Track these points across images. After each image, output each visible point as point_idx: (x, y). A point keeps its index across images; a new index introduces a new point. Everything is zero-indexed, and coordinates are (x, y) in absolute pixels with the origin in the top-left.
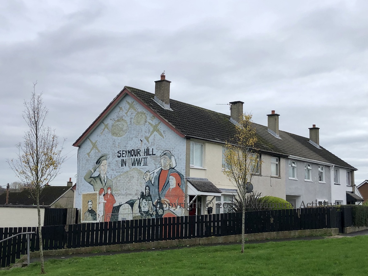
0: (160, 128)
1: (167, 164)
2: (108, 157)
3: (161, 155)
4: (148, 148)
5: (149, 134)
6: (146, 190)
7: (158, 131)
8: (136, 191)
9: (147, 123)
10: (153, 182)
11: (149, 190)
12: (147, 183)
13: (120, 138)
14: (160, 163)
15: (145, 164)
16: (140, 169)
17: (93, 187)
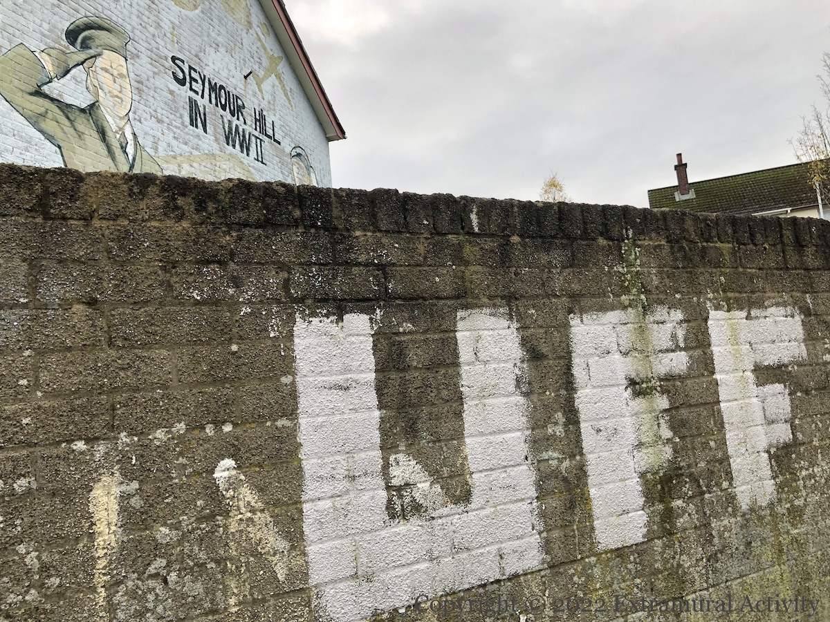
2: (130, 48)
3: (292, 154)
4: (262, 110)
5: (262, 72)
9: (253, 33)
13: (174, 8)
14: (291, 174)
15: (260, 159)
16: (250, 168)
17: (60, 156)
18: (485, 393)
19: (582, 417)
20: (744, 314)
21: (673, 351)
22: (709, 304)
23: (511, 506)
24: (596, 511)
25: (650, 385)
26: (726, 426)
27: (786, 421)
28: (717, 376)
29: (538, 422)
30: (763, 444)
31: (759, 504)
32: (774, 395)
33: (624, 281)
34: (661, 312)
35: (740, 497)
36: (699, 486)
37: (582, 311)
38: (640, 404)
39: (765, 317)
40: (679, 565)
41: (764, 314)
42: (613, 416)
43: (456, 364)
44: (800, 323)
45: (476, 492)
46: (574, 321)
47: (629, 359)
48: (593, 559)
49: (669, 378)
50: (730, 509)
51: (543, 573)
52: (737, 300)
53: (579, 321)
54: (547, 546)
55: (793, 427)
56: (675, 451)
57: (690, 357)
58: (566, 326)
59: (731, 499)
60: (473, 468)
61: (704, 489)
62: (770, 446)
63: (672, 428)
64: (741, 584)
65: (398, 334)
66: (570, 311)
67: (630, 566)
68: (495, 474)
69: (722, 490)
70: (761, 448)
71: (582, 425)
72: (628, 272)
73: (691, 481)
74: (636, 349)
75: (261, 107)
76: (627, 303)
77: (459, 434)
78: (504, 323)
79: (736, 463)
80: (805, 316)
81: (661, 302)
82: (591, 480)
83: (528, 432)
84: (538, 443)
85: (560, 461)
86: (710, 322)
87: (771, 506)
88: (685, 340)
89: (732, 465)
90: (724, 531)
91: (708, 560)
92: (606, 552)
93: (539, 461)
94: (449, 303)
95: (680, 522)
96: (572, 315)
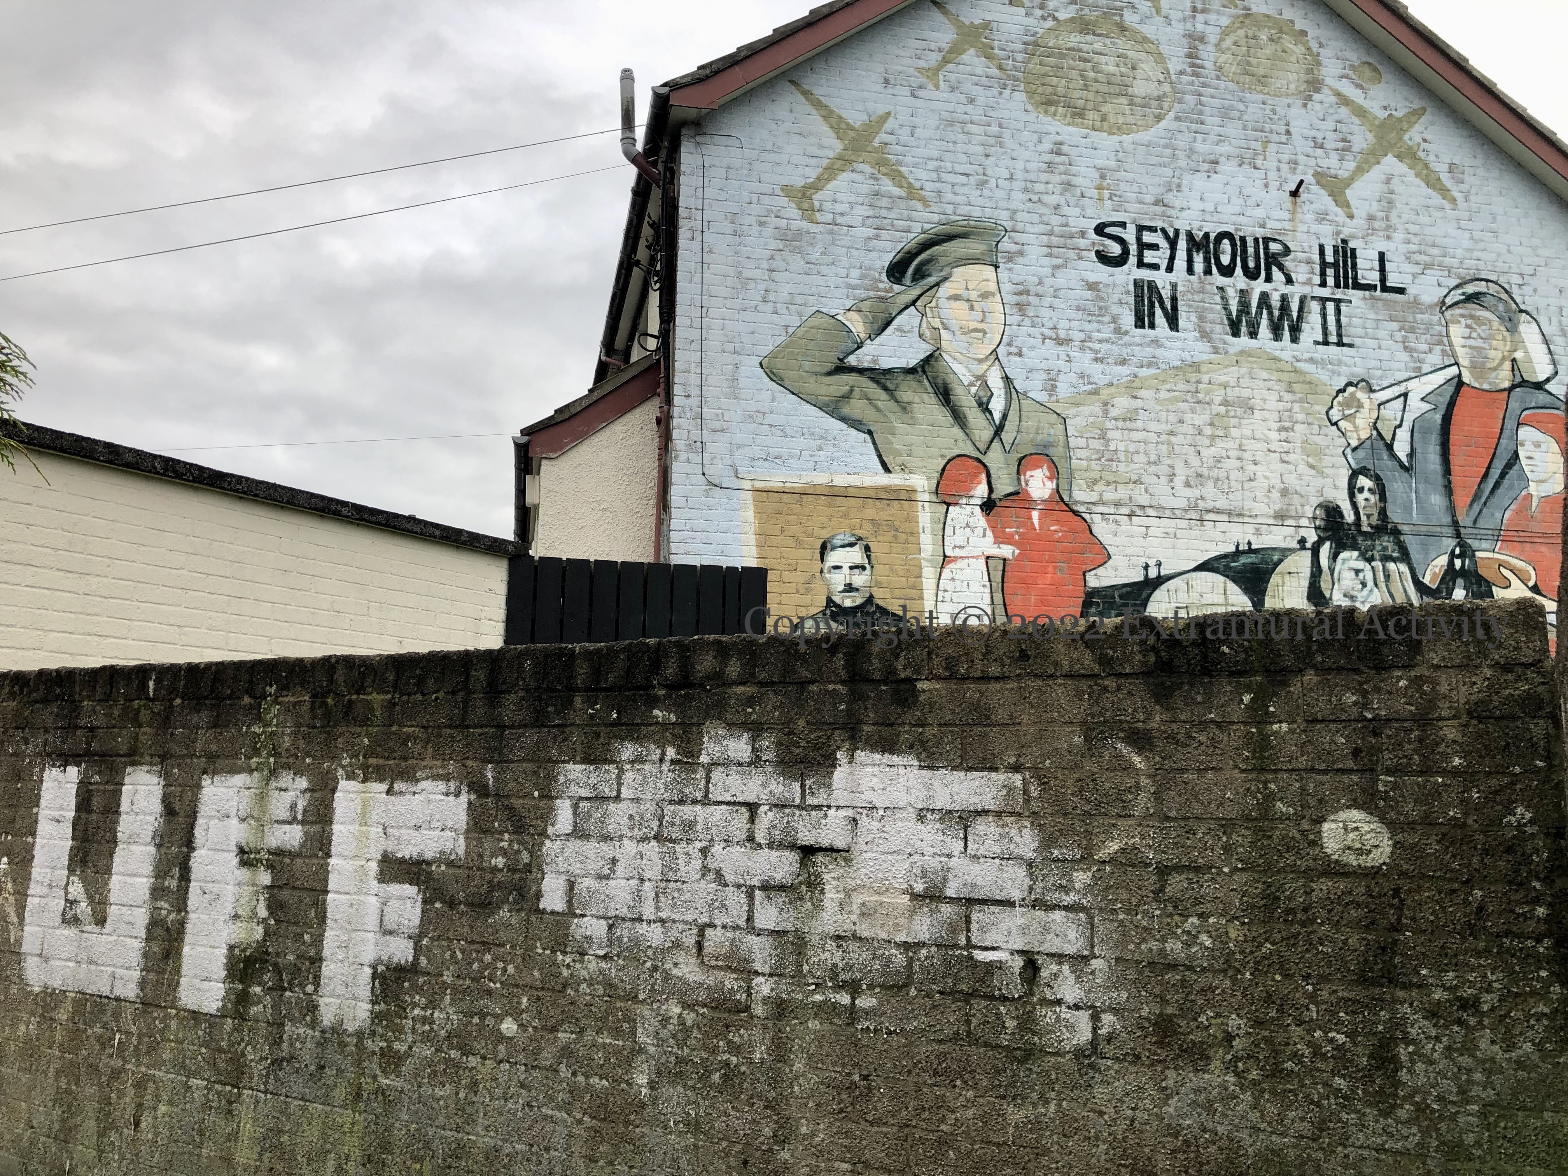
0: (1424, 145)
1: (1495, 355)
2: (1006, 245)
3: (1449, 301)
4: (1344, 241)
5: (1350, 165)
6: (1360, 498)
7: (1409, 156)
8: (1276, 495)
9: (1326, 97)
10: (1402, 449)
11: (1383, 498)
12: (1361, 453)
13: (1107, 142)
14: (1440, 343)
15: (1333, 338)
16: (1299, 364)
17: (871, 445)
18: (133, 840)
19: (193, 876)
20: (384, 787)
21: (290, 823)
22: (340, 772)
23: (128, 940)
24: (184, 969)
25: (258, 856)
26: (329, 921)
27: (410, 937)
28: (332, 861)
29: (161, 872)
30: (369, 956)
31: (344, 1027)
32: (400, 898)
33: (256, 743)
34: (286, 779)
35: (322, 1009)
36: (281, 979)
37: (215, 773)
38: (244, 874)
39: (414, 793)
40: (243, 1055)
41: (413, 789)
42: (219, 882)
43: (118, 813)
44: (465, 806)
45: (109, 920)
46: (206, 781)
47: (244, 825)
48: (174, 1011)
49: (279, 852)
50: (308, 1018)
51: (137, 1006)
52: (378, 769)
53: (210, 781)
54: (143, 984)
55: (417, 949)
56: (267, 933)
57: (306, 833)
58: (199, 787)
59: (313, 1008)
60: (112, 900)
61: (286, 985)
62: (379, 961)
63: (269, 907)
64: (301, 1108)
65: (91, 783)
66: (205, 772)
67: (200, 1033)
68: (125, 909)
69: (305, 994)
70: (366, 961)
71: (192, 885)
72: (263, 732)
73: (274, 971)
74: (253, 817)
75: (1342, 236)
76: (254, 767)
77: (108, 871)
78: (155, 780)
79: (327, 969)
80: (479, 796)
81: (288, 767)
82: (188, 938)
83: (152, 880)
84: (157, 892)
85: (169, 912)
86: (337, 794)
87: (359, 1034)
88: (305, 811)
89: (324, 969)
90: (296, 1040)
91: (272, 1063)
92: (185, 1010)
93: (155, 908)
94: (123, 759)
95: (254, 1010)
96: (205, 776)
